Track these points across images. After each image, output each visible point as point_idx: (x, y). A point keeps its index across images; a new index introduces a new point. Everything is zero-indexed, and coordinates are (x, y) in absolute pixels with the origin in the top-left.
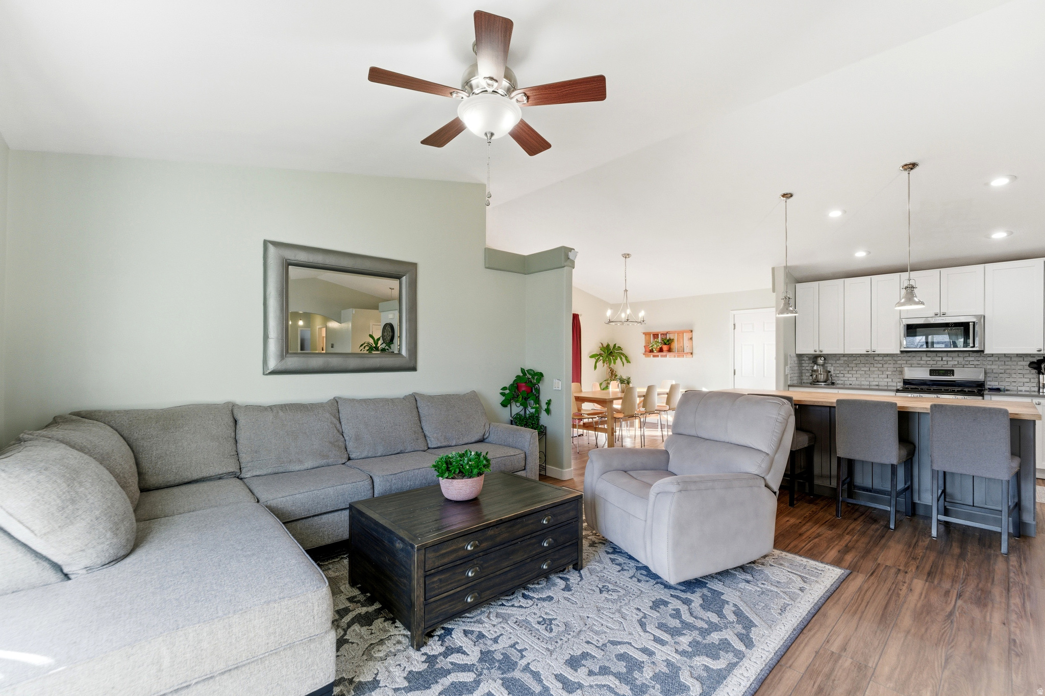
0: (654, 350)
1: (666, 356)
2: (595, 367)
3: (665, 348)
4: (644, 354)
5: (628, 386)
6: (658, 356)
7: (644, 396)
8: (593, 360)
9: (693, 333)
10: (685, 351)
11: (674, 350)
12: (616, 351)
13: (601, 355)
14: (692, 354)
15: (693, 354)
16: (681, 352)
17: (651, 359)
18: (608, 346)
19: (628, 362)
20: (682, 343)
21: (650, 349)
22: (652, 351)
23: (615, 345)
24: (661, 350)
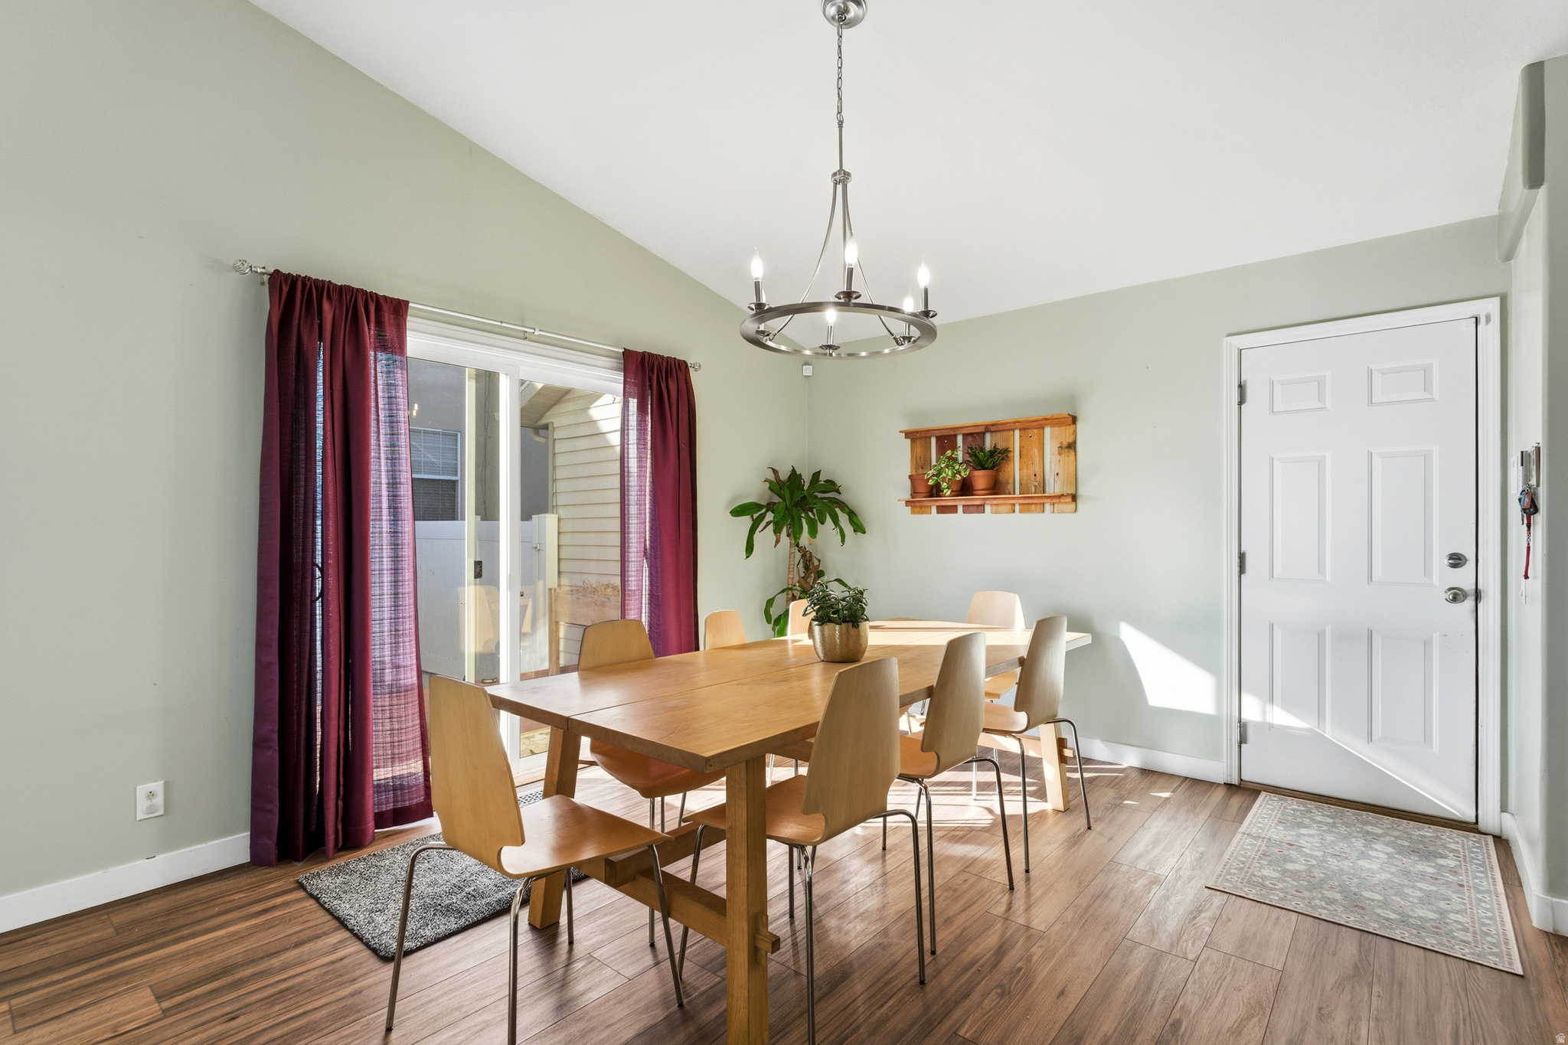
0: (944, 485)
1: (980, 509)
2: (750, 548)
3: (981, 479)
4: (908, 503)
5: (853, 631)
6: (953, 509)
7: (930, 692)
8: (746, 521)
9: (1079, 425)
10: (1050, 491)
11: (1010, 487)
12: (820, 495)
13: (770, 506)
14: (1074, 498)
15: (1079, 501)
16: (1036, 497)
17: (933, 519)
18: (794, 476)
19: (859, 528)
20: (1037, 460)
21: (931, 482)
22: (935, 491)
23: (816, 475)
24: (965, 488)
